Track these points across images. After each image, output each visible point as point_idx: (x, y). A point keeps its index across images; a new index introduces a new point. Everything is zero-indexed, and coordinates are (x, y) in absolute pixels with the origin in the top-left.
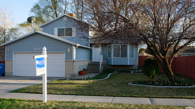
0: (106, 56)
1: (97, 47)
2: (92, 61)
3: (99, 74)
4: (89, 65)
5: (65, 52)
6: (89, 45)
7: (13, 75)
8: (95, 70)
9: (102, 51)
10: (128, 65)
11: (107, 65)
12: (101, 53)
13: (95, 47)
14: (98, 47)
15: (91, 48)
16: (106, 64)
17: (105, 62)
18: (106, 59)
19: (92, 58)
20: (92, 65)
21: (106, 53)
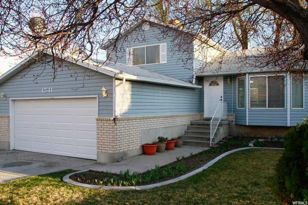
0: (235, 103)
1: (214, 83)
2: (203, 115)
3: (206, 149)
4: (192, 124)
5: (96, 96)
6: (194, 80)
7: (11, 149)
8: (202, 138)
9: (225, 93)
10: (289, 125)
11: (237, 125)
12: (222, 98)
13: (210, 85)
14: (218, 84)
15: (201, 87)
16: (234, 123)
17: (232, 118)
18: (235, 111)
19: (203, 109)
20: (200, 125)
21: (235, 98)
